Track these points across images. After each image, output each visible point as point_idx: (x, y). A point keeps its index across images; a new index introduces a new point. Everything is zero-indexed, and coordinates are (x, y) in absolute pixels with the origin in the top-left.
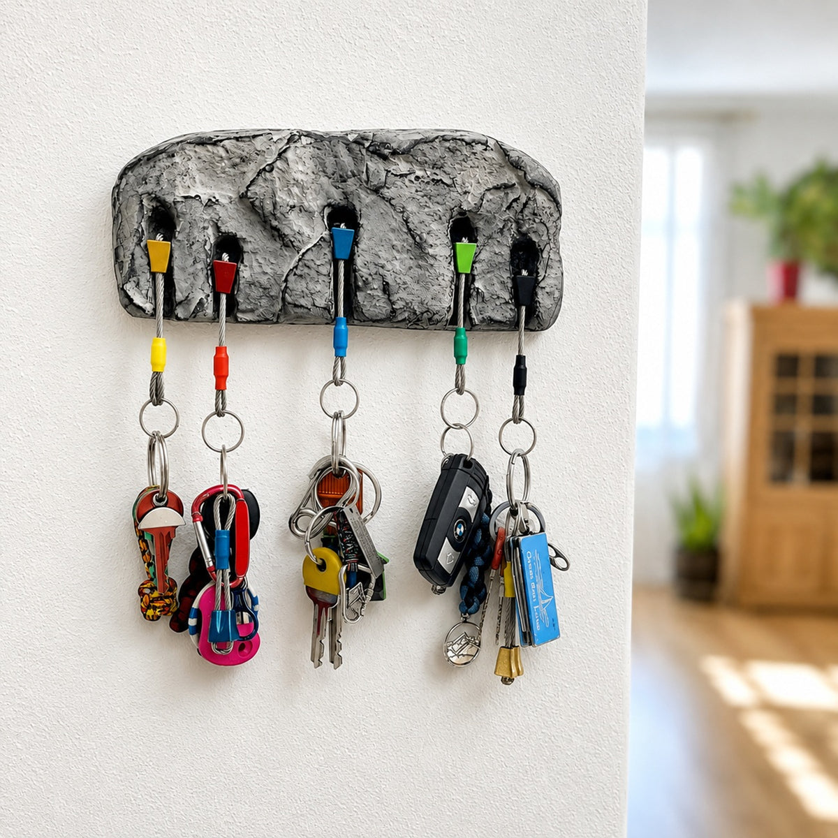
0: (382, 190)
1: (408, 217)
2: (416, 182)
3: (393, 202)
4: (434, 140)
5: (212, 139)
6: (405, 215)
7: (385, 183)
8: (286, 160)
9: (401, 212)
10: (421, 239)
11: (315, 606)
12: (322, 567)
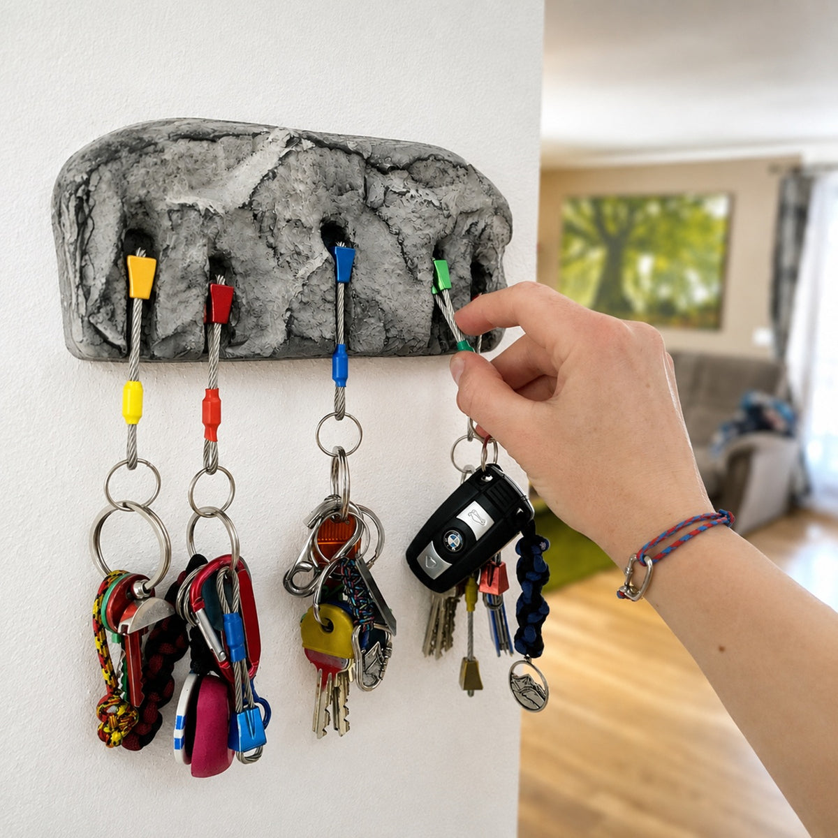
0: (380, 209)
1: (403, 240)
2: (412, 202)
3: (389, 222)
4: (428, 158)
5: (209, 134)
6: (401, 237)
7: (384, 201)
8: (289, 167)
9: (396, 234)
10: (413, 264)
11: (318, 670)
12: (329, 627)
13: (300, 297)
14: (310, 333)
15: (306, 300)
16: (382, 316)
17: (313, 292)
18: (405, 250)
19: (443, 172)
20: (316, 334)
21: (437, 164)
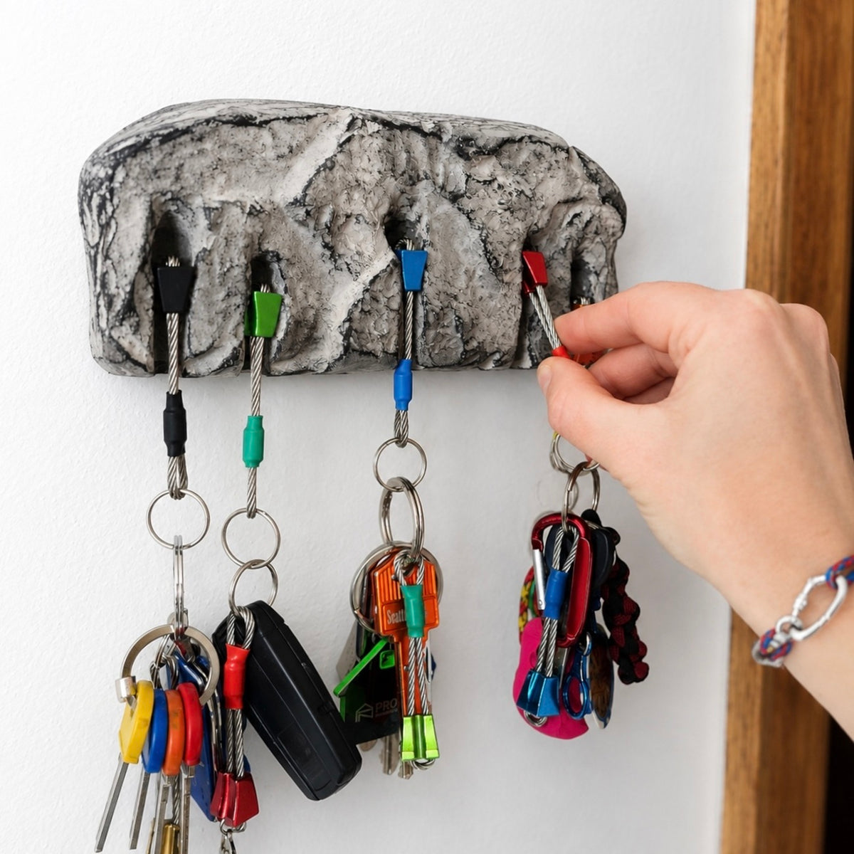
0: (461, 200)
1: (487, 237)
2: (500, 192)
3: (471, 215)
4: (521, 140)
5: (255, 118)
6: (484, 233)
7: (466, 192)
8: (350, 154)
9: (479, 229)
10: (498, 263)
13: (360, 305)
14: (370, 346)
15: (367, 308)
16: (460, 326)
17: (375, 299)
18: (490, 248)
19: (539, 156)
20: (378, 347)
21: (532, 147)
